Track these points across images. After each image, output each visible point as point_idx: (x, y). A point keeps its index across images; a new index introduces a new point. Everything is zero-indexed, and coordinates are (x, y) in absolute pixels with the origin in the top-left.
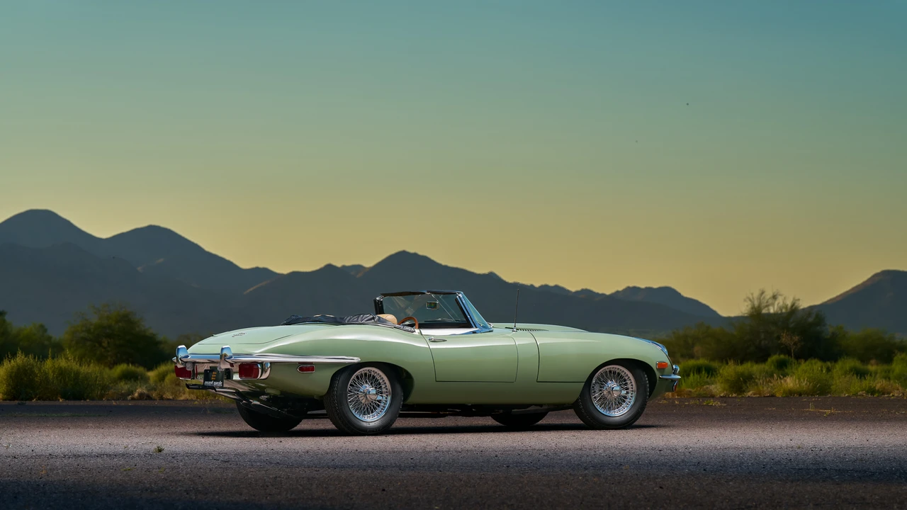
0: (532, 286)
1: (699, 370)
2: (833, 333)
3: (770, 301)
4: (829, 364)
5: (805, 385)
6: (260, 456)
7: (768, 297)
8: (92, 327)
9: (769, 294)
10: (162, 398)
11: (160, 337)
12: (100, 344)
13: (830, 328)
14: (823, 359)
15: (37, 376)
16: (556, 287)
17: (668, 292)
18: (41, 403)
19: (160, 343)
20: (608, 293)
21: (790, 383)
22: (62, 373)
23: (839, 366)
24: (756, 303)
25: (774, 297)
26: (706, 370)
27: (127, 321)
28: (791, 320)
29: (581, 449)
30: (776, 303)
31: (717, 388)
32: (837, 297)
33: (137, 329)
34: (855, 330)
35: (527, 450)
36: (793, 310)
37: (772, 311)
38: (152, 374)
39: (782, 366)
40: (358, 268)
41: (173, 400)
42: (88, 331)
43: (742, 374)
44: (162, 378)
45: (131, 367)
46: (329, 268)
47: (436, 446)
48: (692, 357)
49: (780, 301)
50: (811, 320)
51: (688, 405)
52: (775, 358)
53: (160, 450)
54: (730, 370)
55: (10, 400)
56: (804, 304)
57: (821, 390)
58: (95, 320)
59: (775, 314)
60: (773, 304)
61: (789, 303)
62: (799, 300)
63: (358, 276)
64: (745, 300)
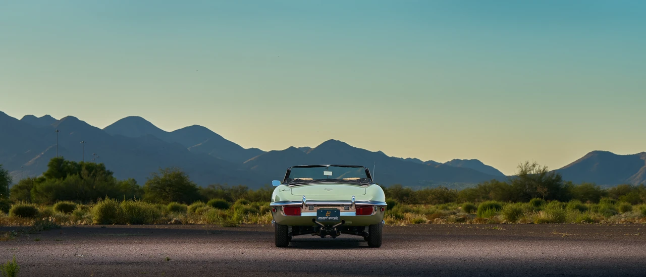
0: (402, 158)
1: (491, 207)
2: (566, 185)
3: (532, 168)
4: (564, 203)
5: (551, 217)
6: (227, 263)
7: (530, 166)
8: (160, 181)
9: (531, 164)
10: (187, 223)
11: (198, 186)
12: (165, 190)
13: (564, 182)
14: (561, 200)
15: (116, 211)
16: (415, 159)
17: (476, 162)
18: (117, 226)
19: (197, 189)
20: (443, 162)
21: (542, 215)
22: (131, 209)
23: (569, 204)
24: (524, 169)
25: (534, 166)
26: (495, 207)
27: (180, 178)
28: (543, 178)
29: (418, 260)
30: (535, 169)
31: (501, 217)
32: (568, 165)
33: (185, 182)
34: (578, 183)
35: (385, 260)
36: (544, 173)
37: (532, 173)
38: (189, 207)
39: (538, 204)
40: (307, 149)
41: (194, 224)
42: (158, 183)
43: (515, 210)
44: (194, 209)
45: (177, 204)
46: (292, 149)
47: (333, 256)
48: (488, 199)
49: (537, 168)
50: (554, 178)
51: (484, 230)
52: (534, 200)
53: (168, 260)
54: (509, 206)
55: (99, 224)
56: (550, 169)
57: (560, 219)
58: (162, 176)
59: (534, 175)
60: (533, 170)
61: (542, 169)
62: (547, 167)
63: (307, 153)
64: (518, 167)
